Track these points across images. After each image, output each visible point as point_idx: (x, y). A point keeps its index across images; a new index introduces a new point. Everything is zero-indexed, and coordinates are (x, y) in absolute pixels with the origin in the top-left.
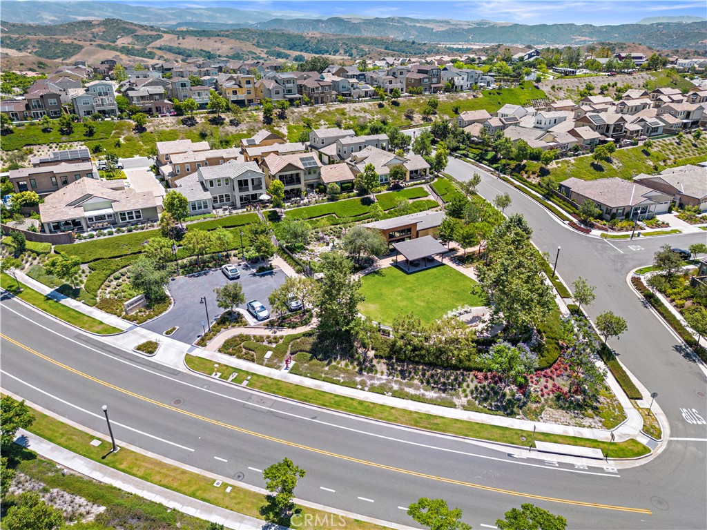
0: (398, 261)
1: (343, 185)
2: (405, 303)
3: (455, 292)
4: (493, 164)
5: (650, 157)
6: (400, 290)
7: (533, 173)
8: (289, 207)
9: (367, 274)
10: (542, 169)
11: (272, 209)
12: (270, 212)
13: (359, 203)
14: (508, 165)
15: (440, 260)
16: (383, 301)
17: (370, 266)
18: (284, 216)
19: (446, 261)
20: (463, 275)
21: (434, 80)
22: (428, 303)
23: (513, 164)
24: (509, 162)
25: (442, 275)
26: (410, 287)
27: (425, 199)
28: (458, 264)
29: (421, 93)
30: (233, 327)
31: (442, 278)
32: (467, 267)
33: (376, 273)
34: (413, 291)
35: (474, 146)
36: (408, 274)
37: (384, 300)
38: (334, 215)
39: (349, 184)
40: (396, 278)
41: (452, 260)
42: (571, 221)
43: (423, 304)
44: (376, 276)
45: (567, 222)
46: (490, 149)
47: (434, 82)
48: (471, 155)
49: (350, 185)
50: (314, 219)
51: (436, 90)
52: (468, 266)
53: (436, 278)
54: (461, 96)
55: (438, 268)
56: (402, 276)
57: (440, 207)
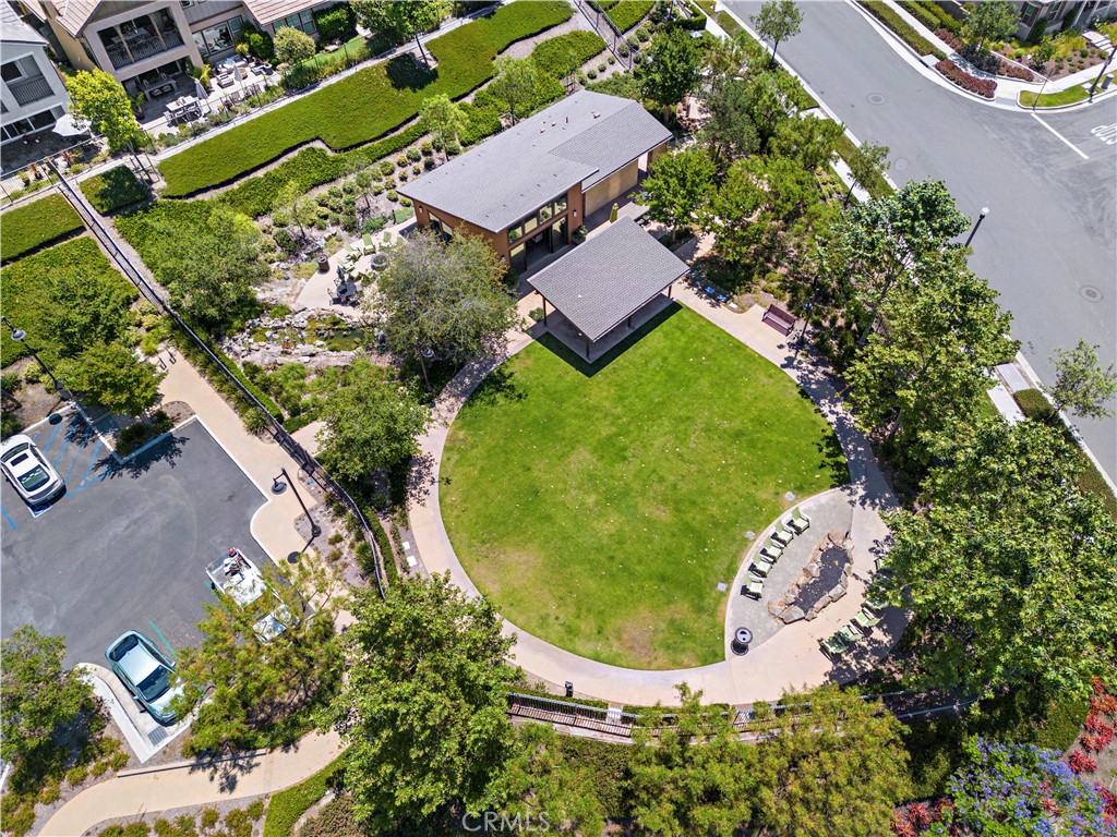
1: (322, 21)
2: (614, 520)
3: (739, 434)
6: (585, 456)
8: (168, 141)
9: (471, 397)
11: (112, 164)
12: (106, 176)
13: (386, 83)
16: (547, 528)
18: (160, 184)
19: (679, 289)
20: (739, 345)
22: (677, 506)
25: (684, 356)
26: (610, 439)
27: (566, 30)
28: (715, 300)
30: (78, 783)
31: (688, 372)
32: (743, 310)
33: (497, 383)
34: (623, 456)
36: (589, 370)
38: (318, 145)
39: (338, 14)
41: (692, 282)
42: (941, 57)
43: (664, 515)
44: (500, 398)
45: (932, 60)
49: (340, 14)
50: (260, 174)
53: (672, 376)
55: (665, 326)
56: (576, 388)
57: (607, 54)
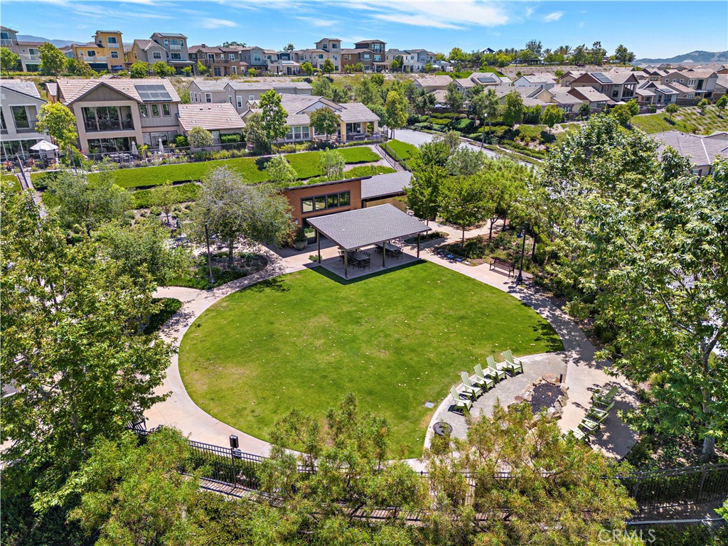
0: (324, 258)
1: (224, 137)
2: (335, 355)
3: (462, 318)
4: (470, 133)
5: (676, 126)
6: (324, 320)
7: (533, 140)
9: (244, 289)
10: (544, 134)
14: (493, 133)
15: (414, 253)
16: (272, 356)
17: (258, 270)
19: (426, 255)
20: (469, 279)
21: (377, 57)
22: (398, 351)
23: (500, 130)
24: (493, 128)
25: (423, 280)
26: (349, 313)
27: (375, 164)
28: (454, 260)
29: (361, 71)
31: (425, 287)
32: (475, 265)
33: (268, 284)
34: (357, 321)
35: (439, 115)
36: (344, 282)
37: (277, 350)
38: (197, 183)
40: (314, 292)
41: (438, 253)
43: (384, 355)
44: (267, 290)
46: (462, 115)
47: (377, 59)
48: (436, 127)
51: (380, 69)
52: (475, 261)
53: (411, 288)
54: (412, 77)
55: (412, 268)
56: (331, 289)
